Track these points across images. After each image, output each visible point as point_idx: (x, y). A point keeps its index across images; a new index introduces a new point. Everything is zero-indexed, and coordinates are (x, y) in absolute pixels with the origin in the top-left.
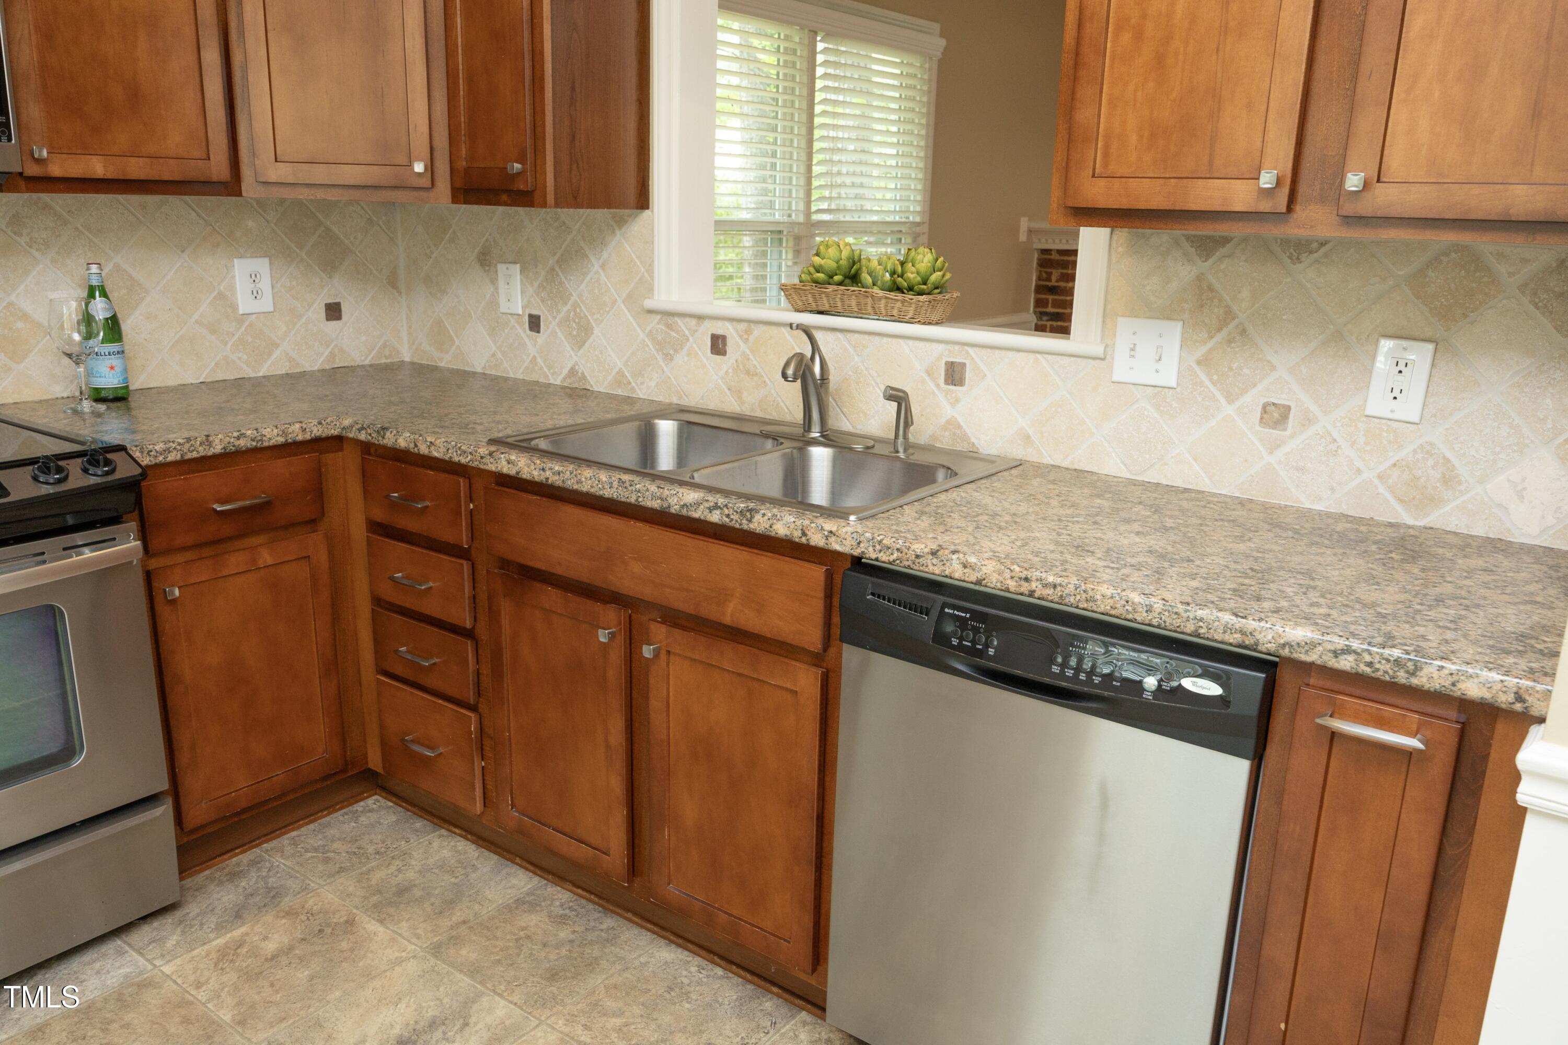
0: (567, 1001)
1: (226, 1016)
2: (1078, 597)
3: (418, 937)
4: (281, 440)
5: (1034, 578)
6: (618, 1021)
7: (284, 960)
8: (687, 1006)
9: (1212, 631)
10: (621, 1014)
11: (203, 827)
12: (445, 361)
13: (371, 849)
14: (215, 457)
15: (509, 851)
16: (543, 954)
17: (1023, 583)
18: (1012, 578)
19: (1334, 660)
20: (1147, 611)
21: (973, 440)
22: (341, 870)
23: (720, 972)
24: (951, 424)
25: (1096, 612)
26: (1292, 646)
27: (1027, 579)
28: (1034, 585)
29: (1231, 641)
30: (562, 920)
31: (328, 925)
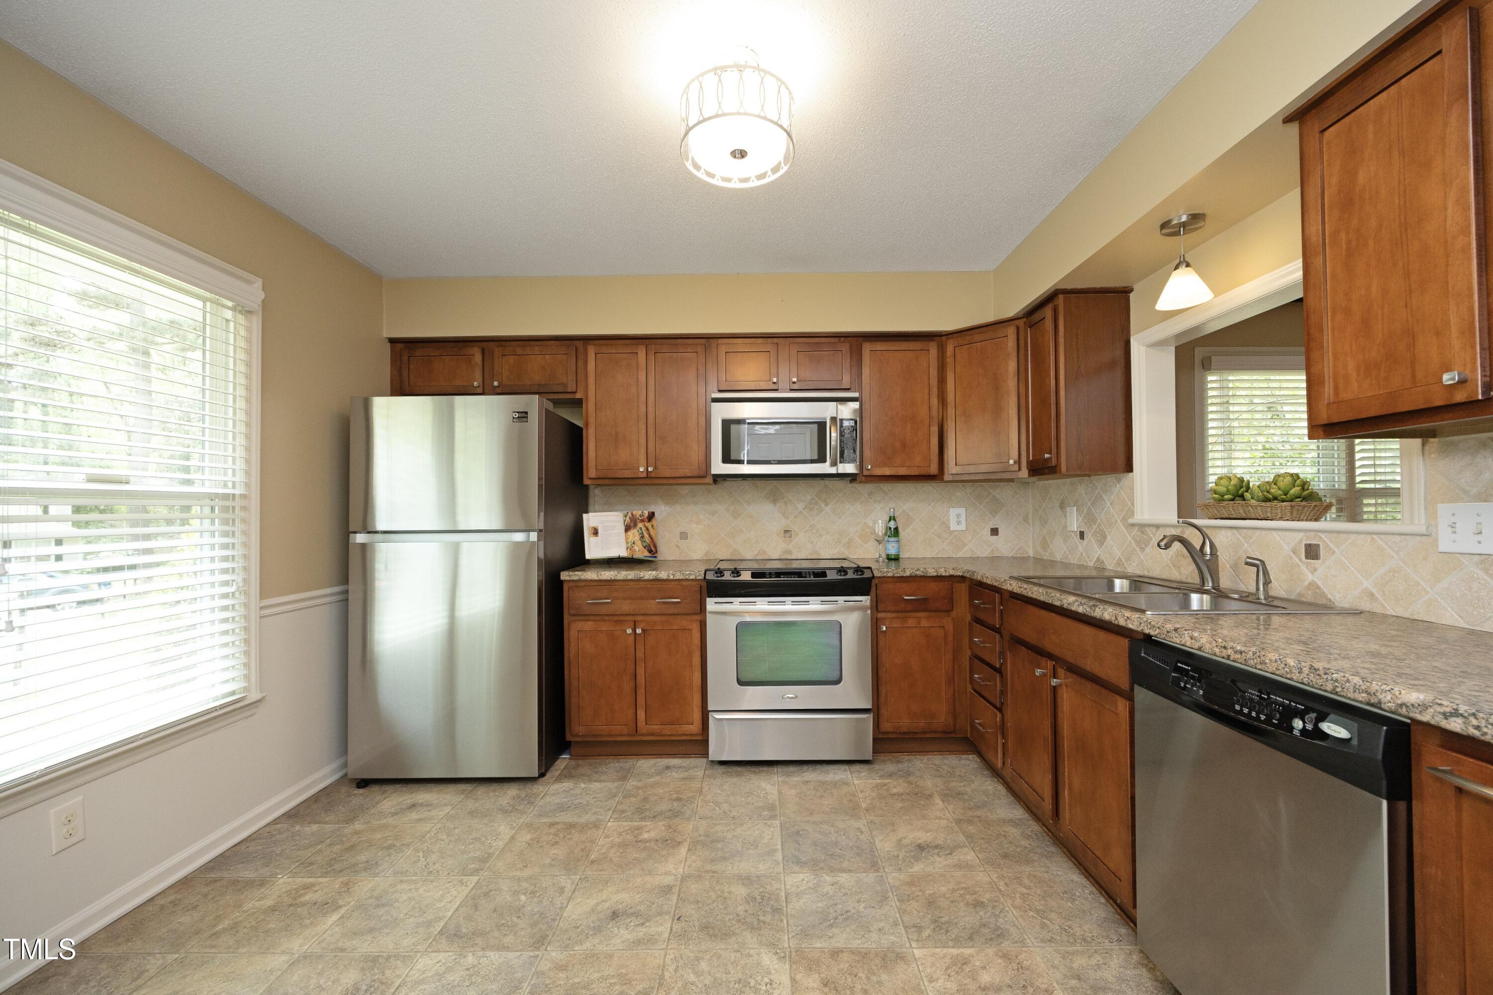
0: (1005, 869)
1: (864, 805)
2: (1255, 661)
3: (954, 813)
4: (935, 574)
5: (1229, 647)
6: (1025, 891)
7: (896, 797)
8: (1070, 904)
9: (1345, 690)
10: (1029, 888)
11: (887, 733)
12: (1046, 556)
13: (958, 773)
14: (906, 577)
15: (1019, 798)
16: (1007, 846)
17: (1223, 650)
18: (1217, 646)
19: (1445, 721)
20: (1299, 673)
21: (1329, 596)
22: (941, 776)
23: (1103, 900)
24: (1312, 585)
25: (1267, 672)
26: (1408, 706)
27: (1225, 648)
28: (1230, 651)
29: (1361, 699)
30: (1028, 837)
31: (921, 793)
